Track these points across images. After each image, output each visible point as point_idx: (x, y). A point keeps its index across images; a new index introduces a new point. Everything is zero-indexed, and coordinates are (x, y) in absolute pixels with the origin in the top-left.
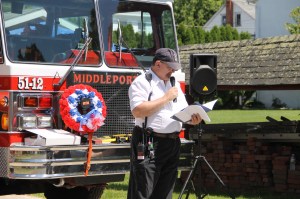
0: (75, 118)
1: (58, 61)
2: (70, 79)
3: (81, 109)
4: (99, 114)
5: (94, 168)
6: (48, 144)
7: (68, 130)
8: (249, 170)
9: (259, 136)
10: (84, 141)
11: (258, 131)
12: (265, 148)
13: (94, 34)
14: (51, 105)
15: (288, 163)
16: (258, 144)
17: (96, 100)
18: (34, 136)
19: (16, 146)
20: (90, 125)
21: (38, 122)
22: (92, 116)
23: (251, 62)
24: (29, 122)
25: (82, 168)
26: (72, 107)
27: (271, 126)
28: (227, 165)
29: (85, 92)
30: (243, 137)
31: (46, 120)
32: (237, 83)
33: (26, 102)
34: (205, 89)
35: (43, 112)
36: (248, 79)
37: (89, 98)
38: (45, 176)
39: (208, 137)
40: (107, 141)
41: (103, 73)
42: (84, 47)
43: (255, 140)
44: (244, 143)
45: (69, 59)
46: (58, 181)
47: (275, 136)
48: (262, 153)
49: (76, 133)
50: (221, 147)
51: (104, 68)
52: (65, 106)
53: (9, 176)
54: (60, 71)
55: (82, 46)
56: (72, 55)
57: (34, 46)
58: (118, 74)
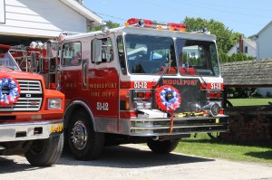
0: (164, 103)
1: (154, 73)
2: (161, 83)
3: (167, 99)
4: (177, 101)
5: (174, 130)
6: (150, 117)
7: (160, 110)
8: (259, 131)
9: (265, 113)
10: (169, 116)
11: (264, 110)
12: (268, 119)
13: (173, 58)
14: (151, 96)
17: (175, 93)
18: (142, 113)
19: (133, 118)
20: (172, 107)
21: (144, 106)
22: (173, 102)
23: (259, 72)
24: (140, 106)
25: (168, 131)
26: (162, 97)
28: (246, 128)
29: (169, 89)
30: (255, 113)
31: (149, 104)
32: (251, 83)
33: (138, 95)
35: (147, 100)
37: (171, 93)
38: (149, 134)
39: (234, 113)
40: (181, 116)
41: (178, 79)
42: (168, 65)
43: (262, 115)
44: (256, 117)
45: (160, 72)
46: (155, 137)
48: (266, 122)
49: (164, 111)
50: (242, 119)
51: (179, 76)
52: (159, 97)
53: (130, 134)
54: (155, 78)
55: (167, 65)
56: (162, 70)
57: (140, 66)
58: (187, 79)
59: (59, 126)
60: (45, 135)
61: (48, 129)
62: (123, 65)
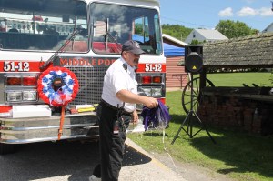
0: (47, 94)
8: (230, 115)
12: (240, 103)
15: (253, 113)
16: (237, 100)
17: (68, 79)
26: (45, 85)
28: (219, 111)
29: (59, 73)
34: (194, 68)
47: (247, 96)
50: (216, 100)
51: (91, 54)
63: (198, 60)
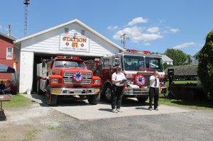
0: (138, 82)
1: (136, 70)
2: (138, 74)
3: (140, 81)
4: (143, 81)
5: (143, 93)
7: (137, 85)
10: (140, 87)
14: (133, 79)
17: (143, 78)
18: (129, 86)
19: (126, 88)
24: (129, 83)
25: (140, 93)
26: (138, 80)
27: (188, 84)
31: (132, 83)
35: (132, 81)
36: (182, 74)
37: (141, 78)
40: (146, 87)
41: (145, 73)
52: (136, 80)
53: (125, 94)
54: (136, 72)
56: (139, 69)
59: (98, 90)
60: (93, 93)
61: (95, 91)
62: (122, 67)
63: (172, 74)
